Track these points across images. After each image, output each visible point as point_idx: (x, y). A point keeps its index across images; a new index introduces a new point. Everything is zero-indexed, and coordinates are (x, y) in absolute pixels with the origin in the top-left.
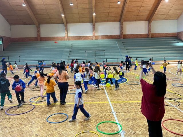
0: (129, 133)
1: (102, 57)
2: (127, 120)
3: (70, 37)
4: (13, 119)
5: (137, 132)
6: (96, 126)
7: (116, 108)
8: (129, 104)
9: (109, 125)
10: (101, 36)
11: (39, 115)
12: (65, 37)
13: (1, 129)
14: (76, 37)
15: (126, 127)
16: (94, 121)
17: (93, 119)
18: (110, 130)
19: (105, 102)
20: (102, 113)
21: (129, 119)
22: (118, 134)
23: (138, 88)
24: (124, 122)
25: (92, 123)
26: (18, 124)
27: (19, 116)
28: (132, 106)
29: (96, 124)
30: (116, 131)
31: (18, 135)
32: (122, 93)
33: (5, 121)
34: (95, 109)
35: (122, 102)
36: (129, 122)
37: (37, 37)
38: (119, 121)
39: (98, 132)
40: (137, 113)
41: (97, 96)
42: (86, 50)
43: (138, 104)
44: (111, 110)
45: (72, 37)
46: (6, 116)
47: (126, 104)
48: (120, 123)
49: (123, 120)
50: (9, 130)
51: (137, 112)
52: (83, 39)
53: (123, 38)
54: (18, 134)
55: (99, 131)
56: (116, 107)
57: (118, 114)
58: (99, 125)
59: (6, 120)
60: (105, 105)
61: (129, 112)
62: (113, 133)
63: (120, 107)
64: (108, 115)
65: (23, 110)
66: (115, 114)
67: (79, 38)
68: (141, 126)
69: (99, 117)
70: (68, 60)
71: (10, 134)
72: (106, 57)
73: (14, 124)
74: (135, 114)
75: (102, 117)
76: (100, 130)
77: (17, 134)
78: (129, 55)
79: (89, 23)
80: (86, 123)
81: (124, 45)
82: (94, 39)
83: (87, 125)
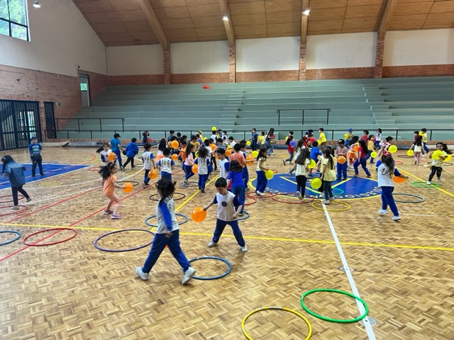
0: (388, 325)
2: (383, 292)
3: (241, 73)
4: (111, 260)
5: (410, 325)
6: (301, 297)
7: (353, 257)
8: (389, 251)
9: (333, 300)
10: (322, 70)
12: (228, 74)
13: (85, 279)
14: (256, 73)
15: (379, 309)
16: (296, 285)
17: (293, 281)
18: (337, 312)
19: (324, 242)
20: (316, 269)
21: (387, 289)
22: (356, 324)
23: (417, 211)
24: (375, 296)
25: (290, 288)
26: (120, 271)
27: (123, 255)
28: (399, 259)
29: (300, 292)
30: (352, 316)
31: (121, 297)
32: (372, 222)
33: (94, 263)
34: (300, 256)
35: (372, 245)
36: (389, 297)
37: (162, 73)
38: (360, 291)
39: (303, 312)
40: (411, 276)
41: (305, 225)
42: (280, 108)
43: (417, 255)
44: (340, 262)
45: (245, 73)
46: (96, 251)
47: (381, 250)
48: (362, 298)
49: (372, 291)
50: (101, 284)
51: (412, 274)
52: (274, 80)
53: (383, 77)
54: (121, 294)
55: (308, 310)
56: (353, 255)
57: (358, 273)
58: (307, 295)
59: (95, 261)
60: (325, 248)
61: (390, 273)
62: (342, 319)
63: (363, 258)
64: (332, 273)
65: (130, 242)
66: (352, 273)
67: (265, 76)
68: (422, 312)
69: (307, 276)
70: (234, 131)
71: (104, 293)
72: (330, 126)
73: (111, 271)
74: (406, 278)
75: (316, 278)
76: (311, 308)
77: (119, 295)
78: (396, 122)
79: (292, 36)
80: (274, 288)
81: (382, 95)
82: (302, 79)
83: (277, 293)
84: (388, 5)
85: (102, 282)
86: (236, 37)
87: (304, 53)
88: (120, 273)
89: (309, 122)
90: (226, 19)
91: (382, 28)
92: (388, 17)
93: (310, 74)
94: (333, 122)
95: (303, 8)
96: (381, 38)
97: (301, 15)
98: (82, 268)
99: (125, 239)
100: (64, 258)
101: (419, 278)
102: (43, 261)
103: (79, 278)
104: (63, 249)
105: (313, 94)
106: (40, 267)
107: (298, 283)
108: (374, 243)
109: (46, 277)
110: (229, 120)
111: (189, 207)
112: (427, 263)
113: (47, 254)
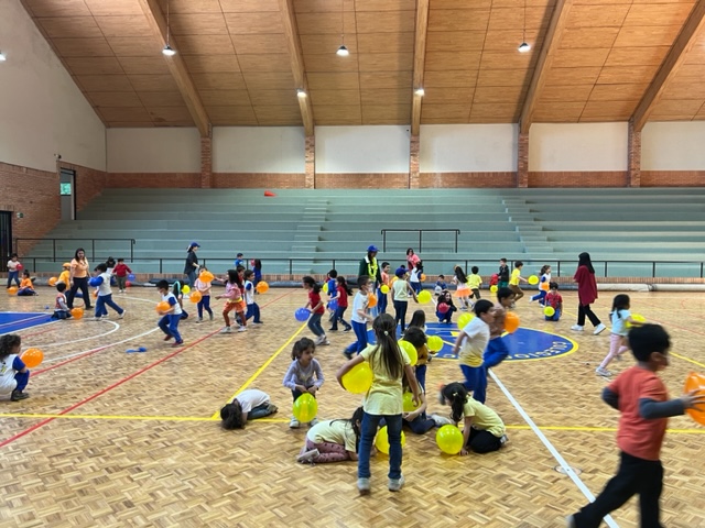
1: (445, 254)
3: (323, 175)
4: (152, 471)
7: (569, 450)
10: (443, 174)
11: (251, 462)
12: (303, 176)
13: (111, 510)
14: (345, 175)
16: (497, 501)
17: (489, 493)
20: (518, 471)
25: (489, 507)
26: (175, 491)
27: (173, 462)
29: (508, 512)
32: (573, 393)
35: (589, 429)
37: (198, 171)
42: (387, 226)
44: (552, 459)
45: (330, 175)
46: (122, 457)
50: (144, 517)
52: (374, 186)
53: (529, 187)
56: (568, 446)
57: (589, 476)
59: (122, 474)
60: (518, 437)
63: (586, 450)
64: (548, 478)
65: (181, 438)
66: (579, 475)
67: (358, 180)
69: (509, 485)
70: (315, 261)
72: (461, 255)
73: (159, 492)
75: (525, 487)
78: (555, 251)
79: (398, 124)
80: (462, 508)
81: (531, 211)
82: (414, 186)
83: (470, 516)
84: (533, 88)
85: (144, 512)
86: (316, 123)
87: (415, 149)
88: (176, 495)
89: (428, 249)
90: (302, 95)
91: (525, 118)
92: (532, 105)
93: (426, 180)
94: (463, 249)
95: (415, 84)
96: (523, 132)
97: (412, 96)
98: (100, 488)
99: (171, 433)
100: (61, 472)
101: (686, 479)
102: (20, 478)
103: (97, 507)
104: (56, 456)
105: (432, 207)
106: (17, 490)
107: (498, 498)
108: (590, 426)
109: (31, 508)
110: (306, 244)
111: (269, 376)
112: (686, 454)
113: (25, 465)
